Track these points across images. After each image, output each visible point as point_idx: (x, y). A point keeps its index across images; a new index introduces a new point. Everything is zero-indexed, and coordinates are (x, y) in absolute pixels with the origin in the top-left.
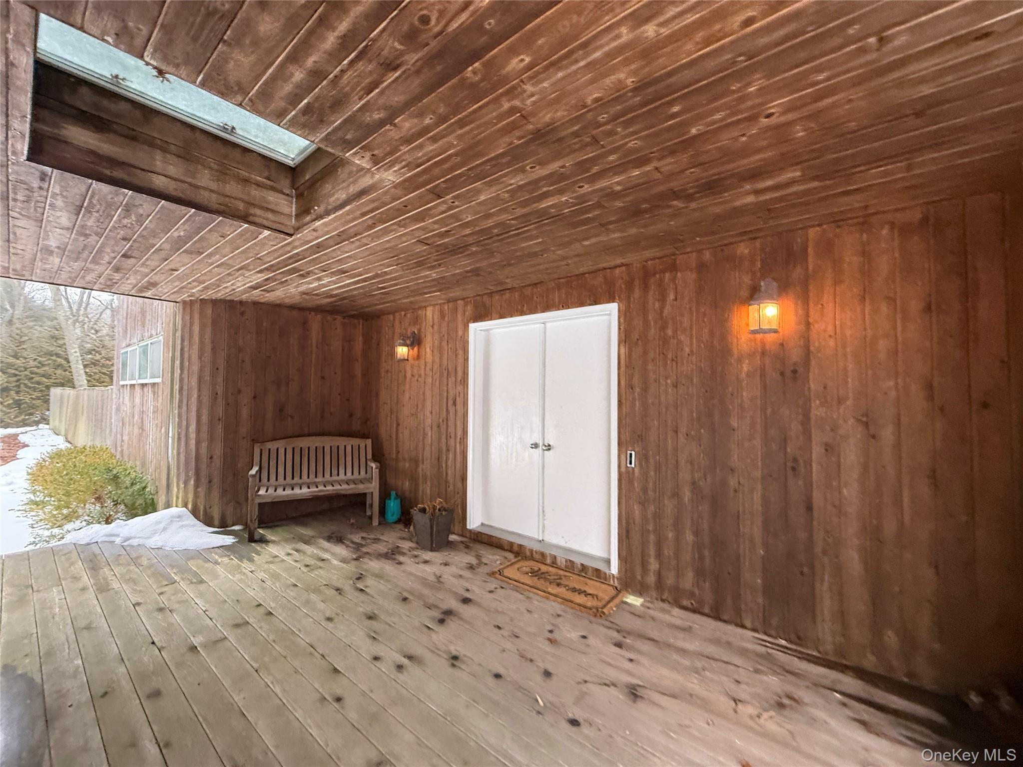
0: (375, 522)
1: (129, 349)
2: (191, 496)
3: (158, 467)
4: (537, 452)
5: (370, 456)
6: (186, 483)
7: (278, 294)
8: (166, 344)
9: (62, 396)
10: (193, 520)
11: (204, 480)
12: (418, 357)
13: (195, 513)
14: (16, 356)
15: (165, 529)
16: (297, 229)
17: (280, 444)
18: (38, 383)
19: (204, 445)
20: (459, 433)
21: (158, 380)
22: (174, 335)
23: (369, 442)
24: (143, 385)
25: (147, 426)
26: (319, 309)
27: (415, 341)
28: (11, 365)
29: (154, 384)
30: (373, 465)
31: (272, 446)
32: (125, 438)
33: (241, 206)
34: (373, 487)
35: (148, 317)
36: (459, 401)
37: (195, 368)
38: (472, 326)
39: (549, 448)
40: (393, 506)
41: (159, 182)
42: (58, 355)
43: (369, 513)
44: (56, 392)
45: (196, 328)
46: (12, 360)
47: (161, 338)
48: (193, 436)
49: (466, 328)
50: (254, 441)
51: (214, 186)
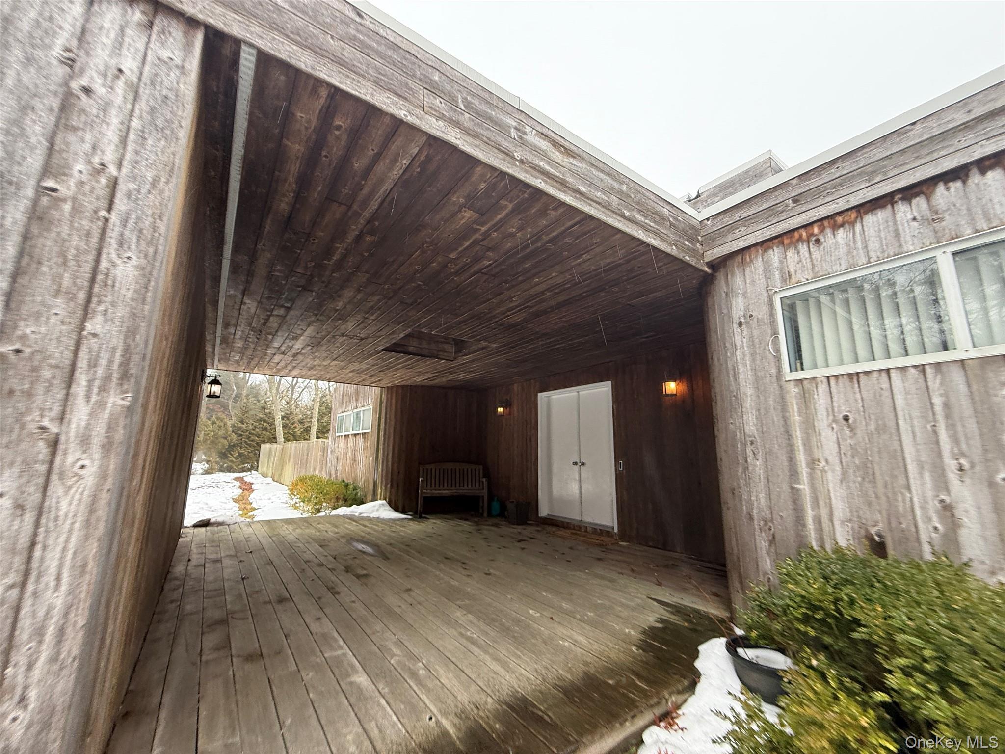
0: (485, 515)
1: (344, 414)
2: (388, 494)
3: (367, 481)
4: (576, 468)
5: (481, 475)
6: (386, 487)
7: (437, 381)
8: (374, 410)
9: (270, 449)
10: (388, 507)
11: (395, 486)
12: (510, 414)
13: (390, 503)
14: (242, 422)
15: (378, 510)
16: (455, 359)
17: (433, 466)
18: (253, 441)
19: (395, 465)
20: (534, 459)
21: (369, 431)
22: (381, 405)
23: (481, 467)
24: (355, 435)
25: (358, 458)
26: (453, 388)
27: (507, 405)
28: (239, 429)
29: (364, 434)
30: (484, 480)
31: (428, 466)
32: (339, 468)
33: (435, 352)
34: (485, 493)
35: (361, 395)
36: (533, 440)
37: (393, 423)
38: (539, 394)
39: (583, 464)
40: (496, 505)
41: (411, 349)
42: (265, 421)
43: (481, 511)
44: (265, 447)
45: (394, 401)
46: (240, 425)
47: (371, 407)
48: (390, 460)
49: (537, 396)
50: (420, 464)
51: (427, 346)
